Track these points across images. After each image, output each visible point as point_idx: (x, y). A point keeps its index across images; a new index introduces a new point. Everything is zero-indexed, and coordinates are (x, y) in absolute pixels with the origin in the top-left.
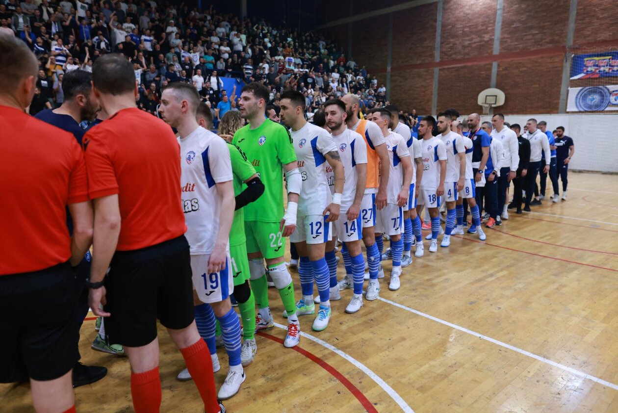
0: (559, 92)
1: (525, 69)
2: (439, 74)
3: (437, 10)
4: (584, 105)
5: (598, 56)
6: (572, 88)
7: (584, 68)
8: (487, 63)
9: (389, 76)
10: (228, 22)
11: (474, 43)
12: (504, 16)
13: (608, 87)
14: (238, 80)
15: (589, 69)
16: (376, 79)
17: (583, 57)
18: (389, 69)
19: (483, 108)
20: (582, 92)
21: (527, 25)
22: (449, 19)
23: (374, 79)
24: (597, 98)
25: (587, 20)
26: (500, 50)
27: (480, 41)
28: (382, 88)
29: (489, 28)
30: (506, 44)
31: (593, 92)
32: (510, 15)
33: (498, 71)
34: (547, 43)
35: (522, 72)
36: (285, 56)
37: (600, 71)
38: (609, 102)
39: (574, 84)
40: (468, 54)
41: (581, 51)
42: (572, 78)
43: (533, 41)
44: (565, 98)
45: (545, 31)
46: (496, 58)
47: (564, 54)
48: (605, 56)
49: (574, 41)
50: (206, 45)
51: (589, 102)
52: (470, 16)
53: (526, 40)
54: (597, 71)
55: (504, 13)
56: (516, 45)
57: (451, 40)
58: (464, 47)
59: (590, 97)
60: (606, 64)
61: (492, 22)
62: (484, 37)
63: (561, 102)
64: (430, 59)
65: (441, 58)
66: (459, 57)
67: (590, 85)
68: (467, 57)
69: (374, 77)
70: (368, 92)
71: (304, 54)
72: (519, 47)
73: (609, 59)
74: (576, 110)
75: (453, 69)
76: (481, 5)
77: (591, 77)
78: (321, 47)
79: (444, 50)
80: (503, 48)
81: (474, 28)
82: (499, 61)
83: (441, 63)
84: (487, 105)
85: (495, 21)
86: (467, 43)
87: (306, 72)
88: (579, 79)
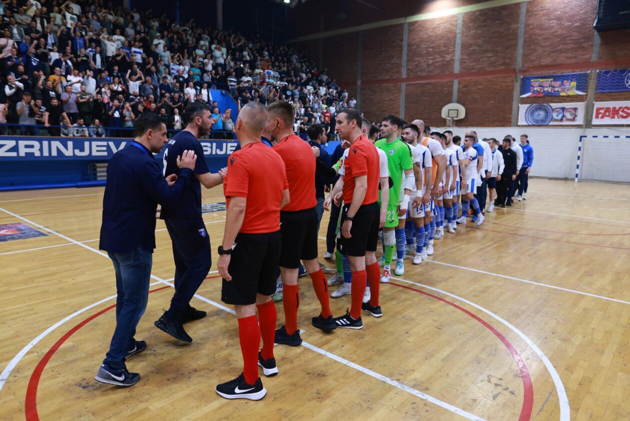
0: (511, 109)
1: (482, 87)
2: (406, 89)
3: (403, 31)
4: (532, 120)
5: (542, 78)
6: (522, 105)
7: (532, 88)
8: (449, 80)
9: (359, 90)
10: (208, 35)
11: (438, 62)
12: (463, 40)
13: (551, 104)
14: (224, 92)
15: (535, 89)
16: (347, 92)
17: (529, 79)
18: (359, 82)
19: (447, 121)
20: (530, 108)
21: (483, 49)
22: (414, 39)
23: (344, 92)
24: (541, 114)
25: (532, 47)
26: (460, 69)
27: (443, 61)
28: (352, 100)
29: (450, 50)
30: (466, 65)
31: (540, 109)
32: (469, 39)
33: (459, 88)
34: (500, 65)
35: (479, 89)
36: (264, 70)
37: (544, 91)
38: (552, 118)
39: (524, 101)
40: (432, 72)
41: (528, 73)
42: (521, 97)
43: (488, 62)
44: (517, 113)
45: (498, 54)
46: (456, 76)
47: (514, 75)
48: (548, 78)
49: (523, 64)
50: (191, 58)
51: (536, 117)
52: (433, 38)
53: (483, 61)
54: (542, 91)
55: (462, 37)
56: (474, 65)
57: (417, 59)
58: (428, 65)
59: (537, 113)
60: (548, 85)
61: (452, 44)
62: (445, 57)
63: (513, 117)
64: (398, 75)
65: (407, 74)
66: (424, 74)
67: (536, 103)
68: (431, 74)
69: (345, 90)
70: (342, 105)
71: (280, 68)
72: (476, 68)
73: (551, 81)
74: (525, 124)
75: (419, 85)
76: (442, 29)
77: (537, 96)
78: (295, 61)
79: (410, 67)
80: (462, 68)
81: (437, 49)
82: (460, 79)
83: (407, 79)
84: (450, 119)
85: (455, 44)
86: (431, 62)
87: (285, 85)
88: (527, 97)
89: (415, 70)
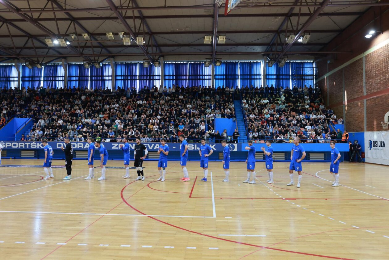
3: (362, 62)
8: (388, 93)
9: (344, 107)
11: (382, 81)
22: (368, 67)
52: (378, 63)
57: (371, 80)
58: (377, 84)
65: (366, 93)
68: (379, 90)
75: (373, 99)
76: (383, 56)
79: (368, 87)
83: (367, 96)
86: (378, 81)
89: (370, 89)
